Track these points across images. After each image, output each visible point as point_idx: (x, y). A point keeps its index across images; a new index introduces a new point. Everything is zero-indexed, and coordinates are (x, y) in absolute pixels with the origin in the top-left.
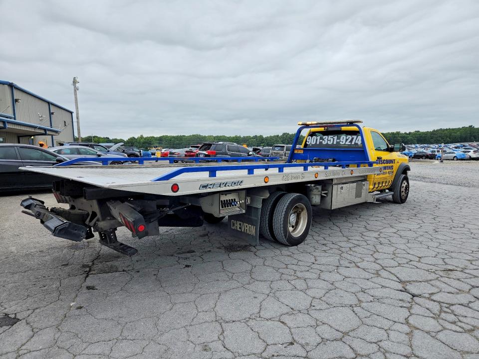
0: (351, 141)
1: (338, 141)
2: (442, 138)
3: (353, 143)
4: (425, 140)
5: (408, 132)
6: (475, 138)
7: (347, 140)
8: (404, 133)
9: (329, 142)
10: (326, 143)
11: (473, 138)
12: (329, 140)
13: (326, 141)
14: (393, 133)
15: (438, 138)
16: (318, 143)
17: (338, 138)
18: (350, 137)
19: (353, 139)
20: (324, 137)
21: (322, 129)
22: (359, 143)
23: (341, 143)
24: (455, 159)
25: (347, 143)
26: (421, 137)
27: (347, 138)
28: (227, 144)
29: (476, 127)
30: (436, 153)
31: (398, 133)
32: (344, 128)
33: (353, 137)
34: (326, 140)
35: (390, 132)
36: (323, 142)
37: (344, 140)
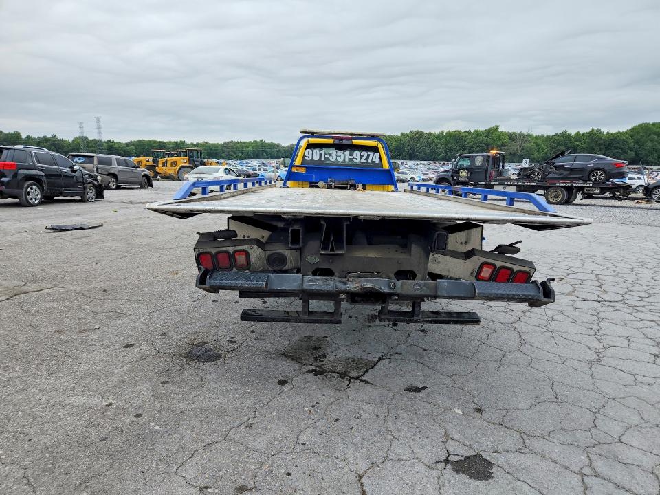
0: (367, 159)
1: (351, 157)
2: (235, 153)
3: (370, 161)
4: (216, 154)
5: (195, 143)
6: (267, 155)
7: (362, 157)
8: (190, 143)
9: (338, 158)
10: (334, 160)
11: (265, 154)
12: (338, 157)
13: (335, 157)
14: (176, 143)
15: (230, 153)
16: (323, 159)
17: (351, 154)
18: (365, 154)
19: (369, 155)
20: (331, 151)
21: (331, 141)
22: (377, 161)
23: (355, 160)
24: (279, 179)
25: (363, 160)
26: (211, 149)
27: (362, 154)
28: (35, 150)
29: (267, 142)
30: (258, 172)
31: (183, 143)
32: (355, 142)
33: (369, 153)
34: (334, 155)
35: (173, 141)
36: (331, 158)
37: (359, 157)
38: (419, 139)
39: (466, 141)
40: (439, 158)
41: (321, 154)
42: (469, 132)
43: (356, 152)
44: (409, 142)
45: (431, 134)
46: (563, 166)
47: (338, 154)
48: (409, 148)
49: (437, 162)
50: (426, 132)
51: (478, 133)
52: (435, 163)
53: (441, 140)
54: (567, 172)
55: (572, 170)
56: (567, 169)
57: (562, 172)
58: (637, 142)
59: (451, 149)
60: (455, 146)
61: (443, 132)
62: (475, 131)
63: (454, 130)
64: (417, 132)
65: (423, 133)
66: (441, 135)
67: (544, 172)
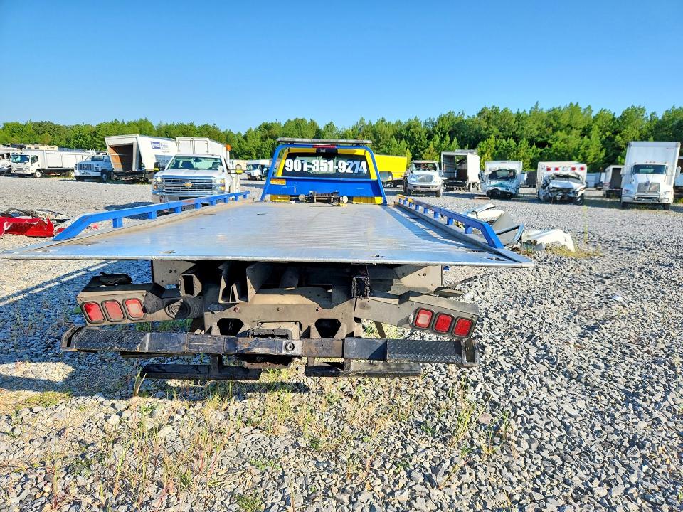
0: (353, 169)
1: (336, 167)
3: (356, 171)
7: (347, 167)
9: (322, 169)
10: (317, 170)
13: (318, 167)
16: (305, 170)
17: (335, 164)
18: (351, 163)
20: (314, 161)
21: (312, 150)
22: (365, 171)
23: (340, 170)
25: (349, 171)
27: (348, 164)
32: (340, 150)
33: (355, 162)
36: (313, 169)
37: (344, 167)
41: (302, 164)
47: (322, 164)
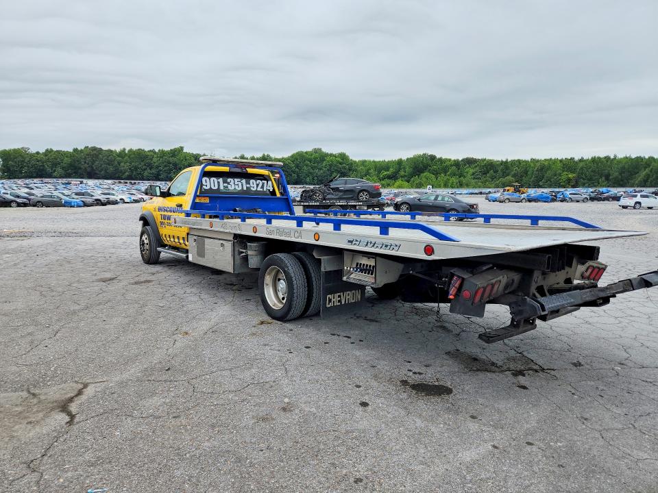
0: (262, 187)
1: (248, 186)
3: (265, 189)
7: (258, 185)
9: (237, 187)
10: (233, 188)
12: (236, 185)
13: (233, 185)
18: (260, 182)
19: (263, 184)
20: (229, 180)
21: (226, 169)
23: (252, 188)
25: (259, 189)
27: (258, 183)
32: (250, 170)
33: (263, 181)
34: (232, 183)
36: (229, 186)
37: (255, 186)
38: (97, 156)
39: (151, 159)
40: (123, 177)
41: (218, 182)
42: (153, 151)
43: (251, 181)
44: (85, 158)
45: (111, 151)
46: (338, 188)
47: (236, 183)
48: (86, 165)
49: (122, 181)
50: (105, 148)
51: (162, 153)
52: (120, 183)
53: (123, 158)
54: (342, 193)
55: (346, 191)
56: (341, 191)
57: (337, 193)
58: (297, 166)
59: (136, 168)
60: (142, 165)
61: (124, 149)
62: (159, 150)
63: (137, 148)
64: (94, 149)
65: (101, 149)
66: (122, 154)
67: (323, 193)
